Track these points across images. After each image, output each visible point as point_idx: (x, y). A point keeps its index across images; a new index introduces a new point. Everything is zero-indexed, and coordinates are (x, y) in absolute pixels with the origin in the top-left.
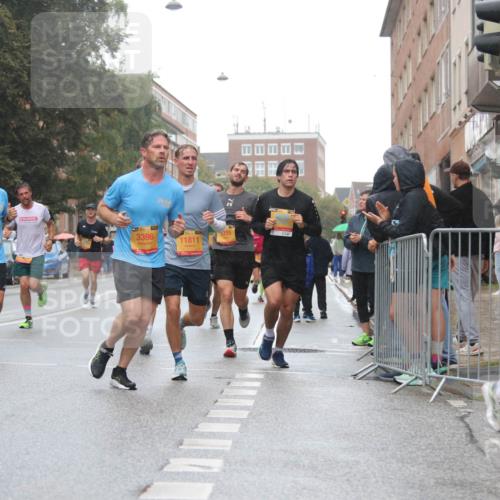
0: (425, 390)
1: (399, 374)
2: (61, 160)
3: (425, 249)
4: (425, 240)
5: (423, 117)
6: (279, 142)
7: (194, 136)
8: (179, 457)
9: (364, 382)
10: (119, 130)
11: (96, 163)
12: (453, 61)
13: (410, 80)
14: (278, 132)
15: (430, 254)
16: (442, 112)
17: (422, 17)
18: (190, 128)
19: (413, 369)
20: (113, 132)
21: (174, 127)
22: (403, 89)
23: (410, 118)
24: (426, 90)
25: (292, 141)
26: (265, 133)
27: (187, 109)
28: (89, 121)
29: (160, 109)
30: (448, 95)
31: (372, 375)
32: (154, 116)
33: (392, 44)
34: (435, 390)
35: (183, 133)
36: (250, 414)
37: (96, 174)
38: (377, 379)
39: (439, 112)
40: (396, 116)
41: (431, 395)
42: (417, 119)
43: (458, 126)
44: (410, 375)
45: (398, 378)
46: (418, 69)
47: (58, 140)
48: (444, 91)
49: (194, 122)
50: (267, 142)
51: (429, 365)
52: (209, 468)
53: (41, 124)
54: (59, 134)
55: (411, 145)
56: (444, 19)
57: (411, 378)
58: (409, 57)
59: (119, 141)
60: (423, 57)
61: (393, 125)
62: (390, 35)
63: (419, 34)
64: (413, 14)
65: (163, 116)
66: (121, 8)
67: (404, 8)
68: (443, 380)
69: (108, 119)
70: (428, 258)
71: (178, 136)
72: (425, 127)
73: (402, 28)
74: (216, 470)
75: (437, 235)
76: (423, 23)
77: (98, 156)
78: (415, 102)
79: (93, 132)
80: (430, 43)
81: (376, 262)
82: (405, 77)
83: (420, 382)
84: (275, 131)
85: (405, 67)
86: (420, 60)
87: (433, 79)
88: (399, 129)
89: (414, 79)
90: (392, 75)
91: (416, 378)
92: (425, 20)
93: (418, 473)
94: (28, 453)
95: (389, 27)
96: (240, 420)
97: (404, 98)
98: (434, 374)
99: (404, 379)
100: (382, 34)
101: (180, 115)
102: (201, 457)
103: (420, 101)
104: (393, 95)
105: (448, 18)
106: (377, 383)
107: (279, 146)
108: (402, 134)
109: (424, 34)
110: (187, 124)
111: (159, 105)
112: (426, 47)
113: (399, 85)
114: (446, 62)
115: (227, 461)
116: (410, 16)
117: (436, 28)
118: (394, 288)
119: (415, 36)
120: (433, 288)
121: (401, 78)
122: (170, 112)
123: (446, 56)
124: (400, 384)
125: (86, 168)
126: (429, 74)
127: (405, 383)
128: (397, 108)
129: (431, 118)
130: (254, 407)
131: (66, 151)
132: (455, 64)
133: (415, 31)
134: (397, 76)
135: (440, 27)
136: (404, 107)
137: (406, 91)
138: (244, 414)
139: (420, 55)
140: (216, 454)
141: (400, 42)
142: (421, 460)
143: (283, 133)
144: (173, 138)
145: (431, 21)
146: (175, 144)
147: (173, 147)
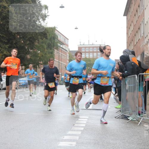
0: (137, 122)
1: (129, 117)
2: (28, 53)
3: (137, 79)
4: (136, 77)
5: (136, 40)
6: (93, 47)
7: (68, 45)
8: (63, 141)
9: (118, 119)
10: (46, 44)
11: (38, 53)
12: (145, 23)
14: (93, 45)
15: (138, 81)
16: (142, 38)
17: (136, 10)
19: (133, 116)
20: (44, 44)
21: (62, 43)
22: (130, 32)
23: (132, 40)
24: (137, 32)
25: (97, 47)
26: (89, 45)
27: (66, 38)
28: (37, 41)
29: (58, 37)
30: (144, 33)
31: (121, 117)
32: (56, 39)
33: (127, 18)
34: (139, 122)
35: (64, 44)
36: (84, 129)
37: (39, 57)
38: (122, 118)
39: (141, 39)
40: (128, 40)
41: (138, 123)
42: (134, 41)
43: (146, 43)
44: (132, 117)
45: (128, 118)
46: (135, 26)
47: (27, 47)
48: (142, 32)
49: (68, 41)
50: (89, 47)
51: (138, 114)
52: (72, 145)
53: (22, 42)
54: (28, 45)
55: (132, 48)
56: (142, 11)
58: (132, 22)
59: (45, 47)
60: (136, 22)
61: (127, 42)
62: (126, 16)
63: (135, 15)
64: (133, 9)
65: (58, 39)
66: (46, 7)
67: (131, 8)
68: (142, 119)
69: (42, 40)
70: (137, 82)
71: (63, 46)
72: (137, 43)
73: (130, 14)
74: (74, 145)
75: (140, 75)
76: (136, 12)
77: (39, 51)
78: (134, 35)
79: (38, 44)
80: (138, 18)
81: (122, 83)
82: (131, 28)
83: (135, 119)
84: (92, 44)
85: (131, 25)
86: (135, 23)
87: (139, 29)
88: (129, 44)
89: (133, 29)
90: (127, 27)
91: (134, 118)
92: (137, 11)
93: (134, 147)
94: (18, 140)
95: (126, 13)
96: (81, 130)
97: (130, 34)
98: (139, 117)
99: (130, 118)
100: (124, 15)
101: (64, 39)
102: (69, 141)
103: (135, 35)
104: (127, 34)
105: (144, 10)
106: (122, 119)
107: (93, 49)
108: (130, 45)
110: (66, 42)
112: (137, 19)
113: (129, 30)
114: (143, 24)
115: (77, 143)
116: (132, 10)
117: (140, 13)
118: (127, 91)
119: (134, 16)
120: (139, 91)
121: (129, 28)
122: (60, 38)
123: (143, 22)
124: (129, 120)
125: (36, 55)
126: (138, 27)
127: (130, 119)
128: (128, 37)
129: (139, 40)
130: (85, 126)
131: (30, 50)
132: (146, 24)
133: (134, 14)
134: (128, 28)
135: (141, 13)
136: (130, 37)
137: (131, 32)
138: (82, 129)
140: (74, 141)
141: (129, 18)
142: (135, 143)
143: (94, 45)
144: (61, 46)
145: (138, 11)
146: (62, 48)
147: (61, 49)
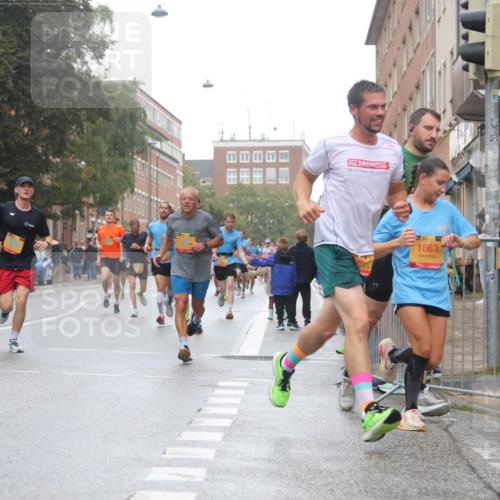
1: (383, 383)
2: (46, 167)
6: (265, 149)
7: (179, 143)
8: (162, 466)
10: (104, 137)
11: (80, 169)
12: (438, 69)
13: (396, 89)
14: (263, 140)
17: (407, 25)
18: (175, 135)
19: (397, 379)
20: (98, 139)
21: (159, 133)
22: (388, 97)
23: (395, 126)
24: (411, 99)
25: (277, 149)
26: (250, 140)
27: (173, 116)
28: (74, 127)
29: (145, 116)
30: (433, 103)
32: (140, 123)
33: (377, 52)
35: (167, 139)
36: (234, 423)
37: (81, 180)
42: (402, 127)
43: (443, 135)
44: (394, 384)
45: (381, 387)
46: (403, 77)
47: (42, 147)
48: (429, 99)
49: (179, 129)
50: (251, 149)
52: (191, 477)
53: (26, 130)
54: (44, 140)
56: (429, 27)
57: (394, 387)
58: (395, 65)
59: (104, 147)
60: (408, 65)
62: (375, 43)
63: (404, 42)
64: (399, 22)
65: (148, 122)
67: (389, 17)
69: (94, 126)
71: (164, 143)
73: (387, 37)
74: (199, 479)
76: (407, 32)
77: (83, 163)
78: (400, 110)
79: (78, 138)
80: (415, 51)
82: (390, 84)
84: (260, 138)
85: (390, 76)
86: (405, 68)
87: (418, 87)
89: (399, 87)
91: (400, 387)
92: (410, 28)
93: (401, 483)
95: (374, 36)
96: (223, 429)
97: (389, 106)
99: (387, 388)
100: (368, 42)
101: (165, 123)
102: (184, 466)
103: (405, 109)
105: (433, 26)
107: (264, 153)
109: (409, 43)
110: (172, 132)
111: (144, 113)
112: (411, 55)
114: (431, 71)
115: (210, 471)
116: (396, 25)
117: (420, 35)
119: (400, 44)
121: (386, 86)
122: (155, 119)
123: (431, 64)
124: (384, 392)
125: (70, 174)
126: (415, 82)
127: (388, 391)
130: (238, 415)
131: (51, 158)
132: (440, 73)
133: (400, 39)
135: (425, 35)
136: (389, 115)
137: (391, 99)
138: (228, 423)
139: (405, 64)
140: (199, 463)
141: (385, 50)
142: (403, 470)
143: (268, 141)
144: (158, 145)
145: (416, 29)
146: (160, 151)
147: (157, 154)
